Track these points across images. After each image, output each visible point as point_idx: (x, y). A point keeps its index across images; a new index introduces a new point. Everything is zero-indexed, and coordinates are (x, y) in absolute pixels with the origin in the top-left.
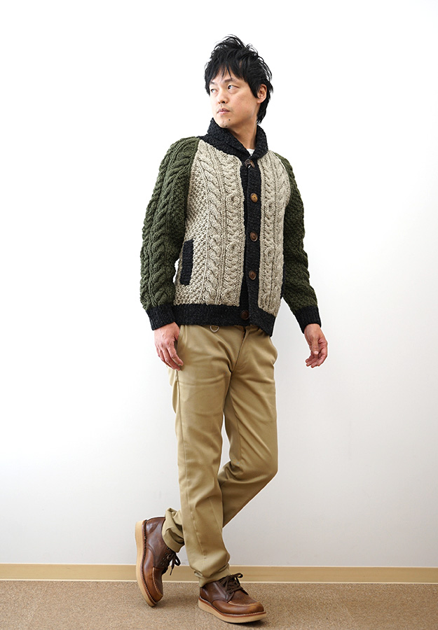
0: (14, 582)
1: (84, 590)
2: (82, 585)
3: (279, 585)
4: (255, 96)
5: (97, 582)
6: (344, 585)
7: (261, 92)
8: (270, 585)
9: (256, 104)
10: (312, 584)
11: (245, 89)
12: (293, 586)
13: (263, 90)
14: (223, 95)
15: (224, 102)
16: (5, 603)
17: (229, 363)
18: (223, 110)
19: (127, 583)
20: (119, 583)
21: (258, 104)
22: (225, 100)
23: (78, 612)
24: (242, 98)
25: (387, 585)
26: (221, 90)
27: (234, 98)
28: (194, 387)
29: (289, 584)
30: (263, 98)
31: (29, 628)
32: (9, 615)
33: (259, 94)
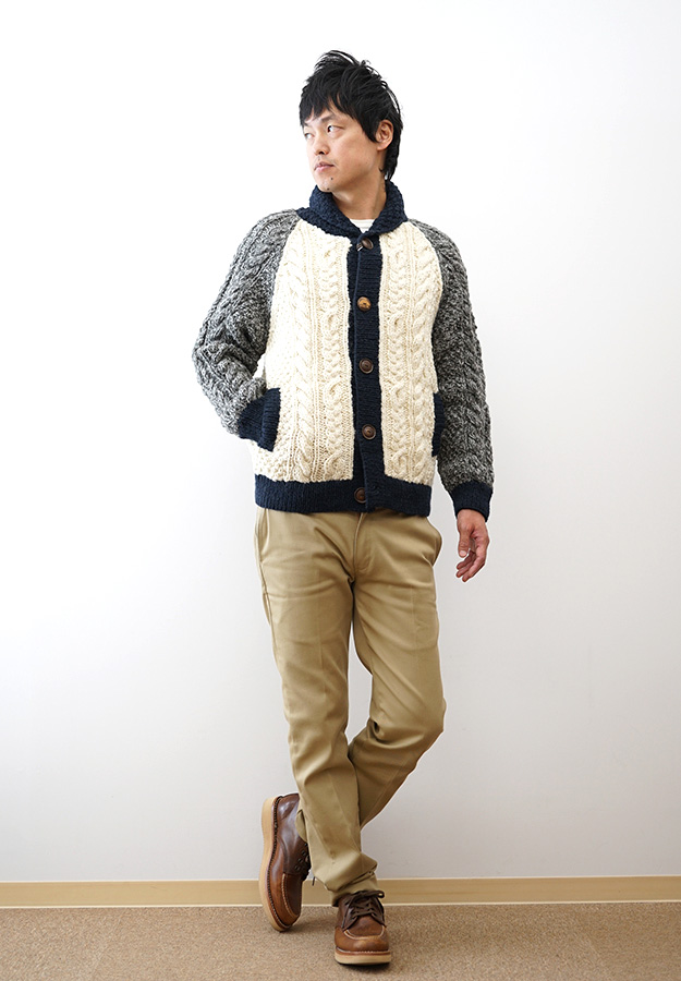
0: (71, 910)
1: (178, 920)
2: (176, 912)
3: (485, 907)
4: (372, 139)
5: (200, 909)
6: (588, 906)
7: (384, 132)
8: (470, 907)
9: (375, 152)
10: (537, 905)
11: (354, 130)
12: (507, 908)
13: (387, 129)
14: (319, 142)
15: (321, 153)
16: (57, 941)
17: (340, 560)
18: (321, 165)
19: (247, 908)
20: (234, 909)
21: (379, 151)
22: (324, 150)
23: (170, 953)
24: (350, 144)
25: (656, 904)
26: (318, 134)
27: (336, 145)
28: (286, 600)
29: (500, 906)
30: (386, 142)
31: (94, 977)
32: (63, 958)
33: (378, 136)
